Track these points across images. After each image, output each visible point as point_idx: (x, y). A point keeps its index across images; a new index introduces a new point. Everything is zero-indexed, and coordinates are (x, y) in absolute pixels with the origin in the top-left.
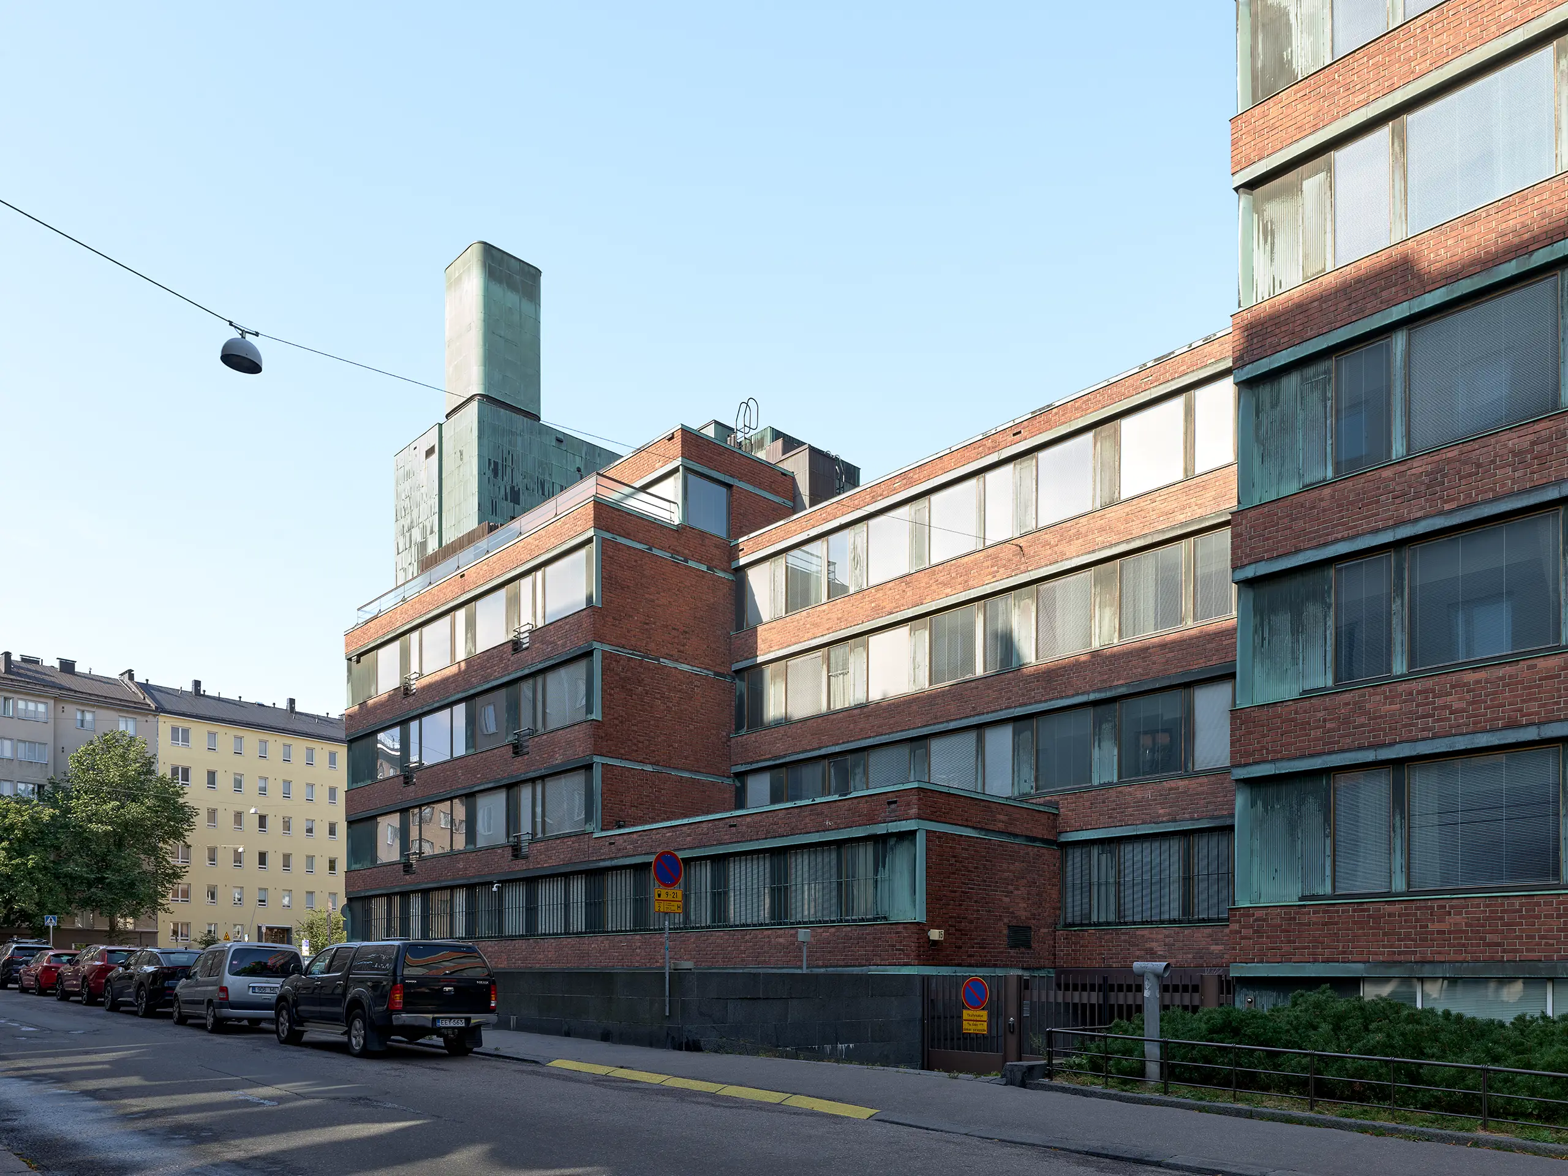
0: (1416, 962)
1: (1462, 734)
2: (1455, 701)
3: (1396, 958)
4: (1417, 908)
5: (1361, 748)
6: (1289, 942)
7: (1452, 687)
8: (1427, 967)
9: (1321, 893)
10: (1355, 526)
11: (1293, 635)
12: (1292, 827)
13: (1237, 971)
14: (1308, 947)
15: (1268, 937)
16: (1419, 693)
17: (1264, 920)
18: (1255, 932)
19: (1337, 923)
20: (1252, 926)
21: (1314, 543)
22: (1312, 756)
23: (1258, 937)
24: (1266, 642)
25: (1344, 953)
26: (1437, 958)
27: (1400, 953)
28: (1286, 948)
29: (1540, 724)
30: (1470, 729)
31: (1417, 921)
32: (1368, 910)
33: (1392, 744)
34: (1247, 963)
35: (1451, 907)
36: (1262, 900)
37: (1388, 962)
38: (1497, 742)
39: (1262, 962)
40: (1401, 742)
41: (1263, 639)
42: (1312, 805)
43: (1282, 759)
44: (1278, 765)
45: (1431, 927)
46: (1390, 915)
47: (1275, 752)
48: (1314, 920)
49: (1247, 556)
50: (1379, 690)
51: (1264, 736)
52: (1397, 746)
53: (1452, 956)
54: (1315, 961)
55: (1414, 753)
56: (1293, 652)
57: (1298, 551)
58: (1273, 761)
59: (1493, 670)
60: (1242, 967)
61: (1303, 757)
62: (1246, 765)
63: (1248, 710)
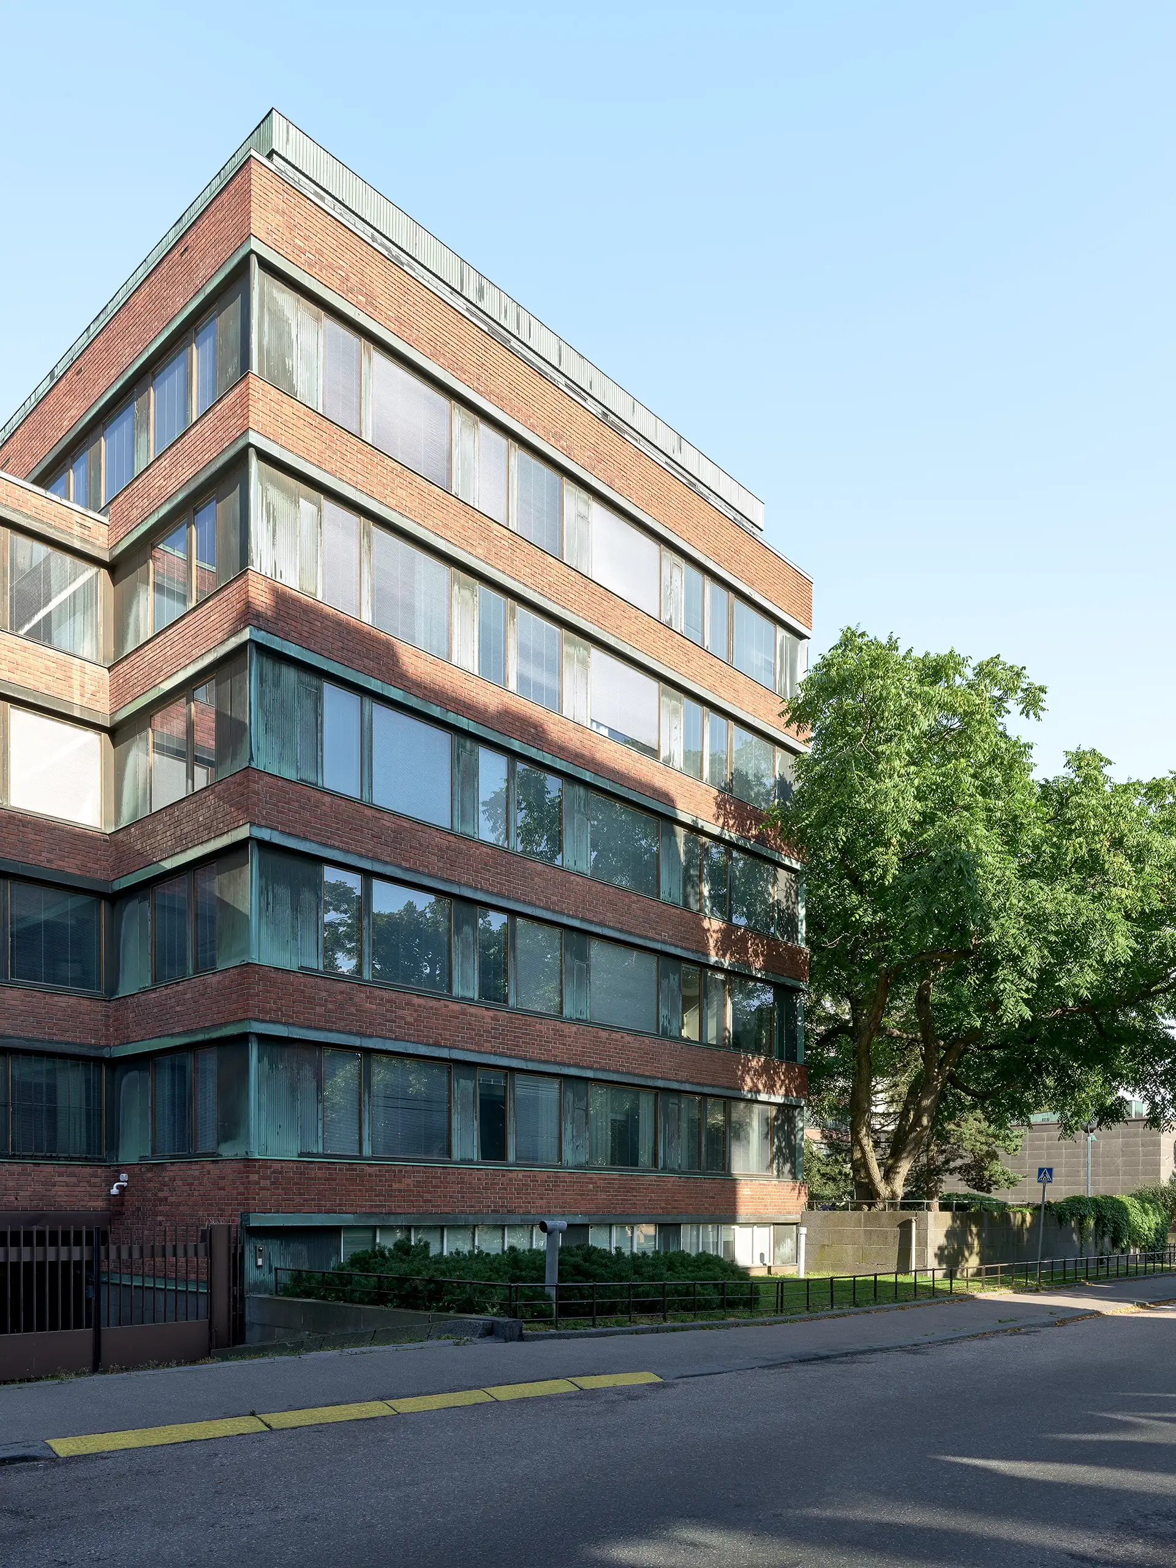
0: (386, 1214)
1: (411, 1042)
2: (408, 1015)
3: (374, 1210)
4: (387, 1171)
5: (350, 1033)
6: (301, 1194)
7: (407, 1004)
8: (392, 1218)
9: (315, 1151)
10: (347, 843)
11: (292, 912)
12: (293, 1090)
13: (257, 1220)
14: (314, 1200)
15: (282, 1189)
16: (388, 1001)
17: (281, 1173)
18: (273, 1183)
19: (335, 1180)
20: (269, 1178)
21: (319, 839)
22: (316, 1029)
23: (275, 1188)
24: (270, 907)
25: (340, 1205)
26: (399, 1210)
27: (376, 1206)
28: (298, 1199)
29: (450, 1048)
30: (416, 1040)
31: (386, 1181)
32: (355, 1170)
33: (371, 1036)
34: (265, 1213)
35: (406, 1172)
36: (269, 1153)
37: (369, 1213)
38: (428, 1054)
39: (278, 1212)
40: (377, 1036)
41: (268, 904)
42: (308, 1072)
43: (293, 1025)
44: (291, 1029)
45: (395, 1186)
46: (370, 1175)
47: (288, 1016)
48: (320, 1176)
49: (264, 818)
50: (363, 988)
51: (280, 999)
52: (375, 1039)
53: (406, 1210)
54: (320, 1212)
55: (384, 1048)
56: (293, 927)
57: (305, 839)
58: (286, 1024)
59: (428, 1000)
60: (261, 1217)
61: (309, 1027)
62: (263, 1021)
63: (267, 968)
